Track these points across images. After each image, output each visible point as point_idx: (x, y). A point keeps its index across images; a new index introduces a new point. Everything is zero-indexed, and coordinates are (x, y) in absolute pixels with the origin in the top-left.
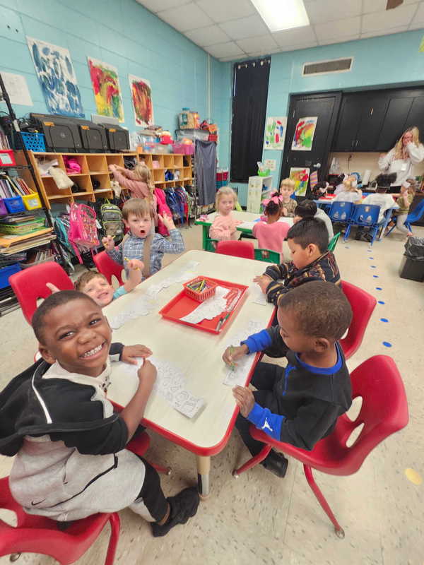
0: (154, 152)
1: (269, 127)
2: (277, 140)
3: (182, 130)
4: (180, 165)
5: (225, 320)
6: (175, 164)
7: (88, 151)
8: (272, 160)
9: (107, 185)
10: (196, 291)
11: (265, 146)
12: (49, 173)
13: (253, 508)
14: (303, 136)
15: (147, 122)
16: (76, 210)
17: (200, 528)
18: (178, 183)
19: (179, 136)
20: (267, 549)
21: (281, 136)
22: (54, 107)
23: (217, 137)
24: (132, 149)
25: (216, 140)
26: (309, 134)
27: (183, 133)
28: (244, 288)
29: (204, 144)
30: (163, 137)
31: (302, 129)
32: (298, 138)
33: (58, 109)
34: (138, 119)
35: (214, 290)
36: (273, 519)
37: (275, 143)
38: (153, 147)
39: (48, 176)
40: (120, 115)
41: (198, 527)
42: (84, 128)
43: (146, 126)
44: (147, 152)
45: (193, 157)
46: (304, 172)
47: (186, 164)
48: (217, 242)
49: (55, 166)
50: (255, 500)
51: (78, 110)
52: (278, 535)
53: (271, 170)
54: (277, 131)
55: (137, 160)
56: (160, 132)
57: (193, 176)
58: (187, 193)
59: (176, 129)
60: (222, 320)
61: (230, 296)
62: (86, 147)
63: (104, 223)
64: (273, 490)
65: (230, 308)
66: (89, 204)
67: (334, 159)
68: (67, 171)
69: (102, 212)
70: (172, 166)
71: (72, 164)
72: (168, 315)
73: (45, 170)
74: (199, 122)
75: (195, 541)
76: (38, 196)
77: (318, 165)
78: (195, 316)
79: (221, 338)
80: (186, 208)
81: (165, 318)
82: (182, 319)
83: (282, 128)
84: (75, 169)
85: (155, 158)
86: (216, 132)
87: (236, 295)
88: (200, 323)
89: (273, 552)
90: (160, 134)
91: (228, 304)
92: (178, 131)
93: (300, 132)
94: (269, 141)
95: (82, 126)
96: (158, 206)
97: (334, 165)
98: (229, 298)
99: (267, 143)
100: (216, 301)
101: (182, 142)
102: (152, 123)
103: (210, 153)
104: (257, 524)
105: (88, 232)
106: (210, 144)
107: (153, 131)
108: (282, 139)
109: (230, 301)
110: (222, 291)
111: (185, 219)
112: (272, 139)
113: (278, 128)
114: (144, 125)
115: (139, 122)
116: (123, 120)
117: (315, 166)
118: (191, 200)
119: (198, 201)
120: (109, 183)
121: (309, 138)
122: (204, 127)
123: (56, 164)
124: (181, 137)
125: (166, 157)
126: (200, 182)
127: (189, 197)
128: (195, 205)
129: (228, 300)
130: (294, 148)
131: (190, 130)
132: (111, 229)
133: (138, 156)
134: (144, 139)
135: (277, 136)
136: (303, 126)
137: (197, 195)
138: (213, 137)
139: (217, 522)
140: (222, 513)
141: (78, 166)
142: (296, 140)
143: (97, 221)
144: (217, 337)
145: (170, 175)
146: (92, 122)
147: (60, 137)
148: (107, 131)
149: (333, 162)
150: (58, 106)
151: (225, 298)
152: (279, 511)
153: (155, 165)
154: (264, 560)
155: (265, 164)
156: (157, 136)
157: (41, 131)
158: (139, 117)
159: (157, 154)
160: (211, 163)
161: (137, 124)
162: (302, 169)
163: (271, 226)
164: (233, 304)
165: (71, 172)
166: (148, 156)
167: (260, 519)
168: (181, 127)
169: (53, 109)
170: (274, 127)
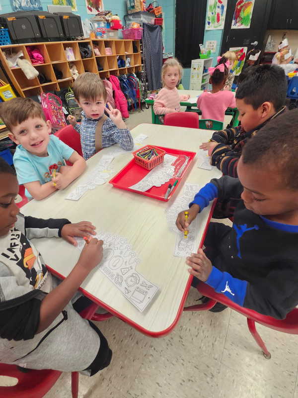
0: (105, 38)
1: (211, 7)
2: (218, 20)
3: (131, 15)
4: (130, 51)
5: (173, 187)
6: (126, 50)
7: (46, 40)
8: (212, 41)
9: (68, 74)
10: (145, 159)
11: (207, 27)
12: (17, 65)
13: (197, 336)
14: (242, 15)
15: (97, 9)
16: (45, 99)
17: (154, 349)
18: (130, 69)
19: (128, 22)
20: (208, 367)
21: (222, 15)
22: (17, 6)
23: (162, 20)
24: (85, 36)
25: (161, 23)
26: (248, 12)
27: (131, 17)
28: (191, 155)
29: (151, 28)
30: (112, 21)
31: (242, 7)
32: (238, 16)
33: (20, 7)
34: (90, 6)
35: (162, 157)
36: (213, 344)
37: (216, 23)
38: (104, 32)
39: (17, 67)
40: (73, 4)
41: (153, 348)
42: (41, 17)
43: (97, 13)
44: (99, 38)
45: (141, 43)
46: (242, 51)
47: (135, 50)
48: (164, 115)
49: (22, 58)
50: (198, 330)
51: (37, 4)
52: (216, 356)
53: (212, 51)
54: (218, 11)
55: (91, 47)
56: (110, 17)
57: (142, 63)
58: (138, 80)
59: (124, 15)
60: (170, 187)
61: (178, 162)
62: (45, 36)
63: (70, 109)
64: (213, 323)
65: (178, 174)
66: (55, 94)
67: (270, 36)
68: (33, 62)
69: (67, 99)
70: (123, 52)
71: (35, 55)
72: (119, 184)
73: (13, 62)
74: (145, 6)
75: (150, 358)
76: (10, 88)
77: (256, 43)
78: (143, 185)
79: (170, 206)
80: (138, 92)
81: (115, 187)
82: (132, 188)
83: (223, 7)
84: (38, 59)
85: (108, 44)
86: (161, 15)
87: (183, 162)
88: (149, 191)
89: (212, 368)
90: (110, 19)
91: (176, 171)
92: (126, 17)
93: (240, 11)
94: (210, 21)
95: (39, 16)
96: (114, 92)
97: (270, 43)
98: (177, 165)
99: (209, 23)
100: (164, 168)
101: (131, 26)
102: (102, 9)
103: (156, 38)
104: (200, 348)
105: (56, 117)
106: (157, 27)
107: (103, 16)
108: (223, 18)
109: (178, 167)
110: (169, 158)
111: (137, 103)
112: (213, 20)
113: (219, 7)
114: (95, 12)
115: (91, 10)
116: (76, 8)
117: (252, 44)
118: (141, 85)
119: (148, 86)
120: (69, 72)
121: (248, 16)
122: (150, 11)
123: (22, 55)
124: (130, 22)
125: (117, 43)
126: (148, 67)
127: (140, 83)
128: (145, 91)
129: (176, 167)
130: (233, 27)
131: (137, 14)
132: (77, 115)
133: (91, 43)
134: (96, 25)
135: (218, 14)
136: (242, 4)
137: (147, 81)
138: (159, 20)
139: (167, 345)
140: (172, 339)
141: (41, 56)
142: (236, 18)
143: (63, 108)
144: (166, 205)
145: (122, 62)
146: (48, 13)
147: (22, 29)
148: (61, 18)
149: (269, 40)
150: (20, 5)
151: (173, 165)
152: (218, 339)
153: (108, 52)
154: (205, 374)
155: (206, 46)
156: (107, 21)
157: (6, 26)
158: (89, 4)
159: (108, 40)
160: (157, 47)
161: (89, 11)
162: (240, 48)
163: (216, 95)
164: (181, 171)
165: (36, 62)
166: (101, 41)
167: (202, 344)
168: (130, 12)
169: (16, 8)
170: (215, 7)
